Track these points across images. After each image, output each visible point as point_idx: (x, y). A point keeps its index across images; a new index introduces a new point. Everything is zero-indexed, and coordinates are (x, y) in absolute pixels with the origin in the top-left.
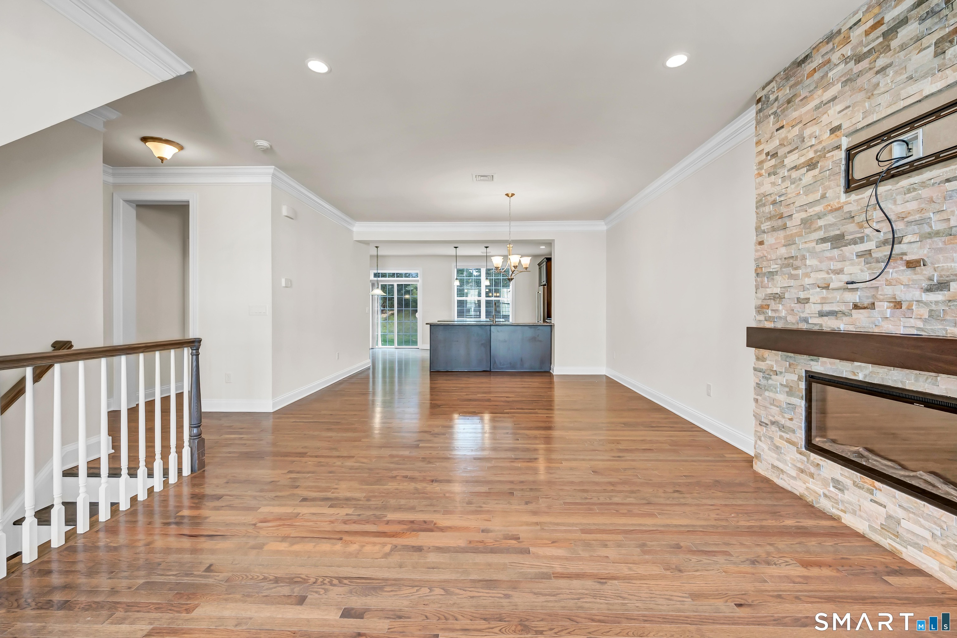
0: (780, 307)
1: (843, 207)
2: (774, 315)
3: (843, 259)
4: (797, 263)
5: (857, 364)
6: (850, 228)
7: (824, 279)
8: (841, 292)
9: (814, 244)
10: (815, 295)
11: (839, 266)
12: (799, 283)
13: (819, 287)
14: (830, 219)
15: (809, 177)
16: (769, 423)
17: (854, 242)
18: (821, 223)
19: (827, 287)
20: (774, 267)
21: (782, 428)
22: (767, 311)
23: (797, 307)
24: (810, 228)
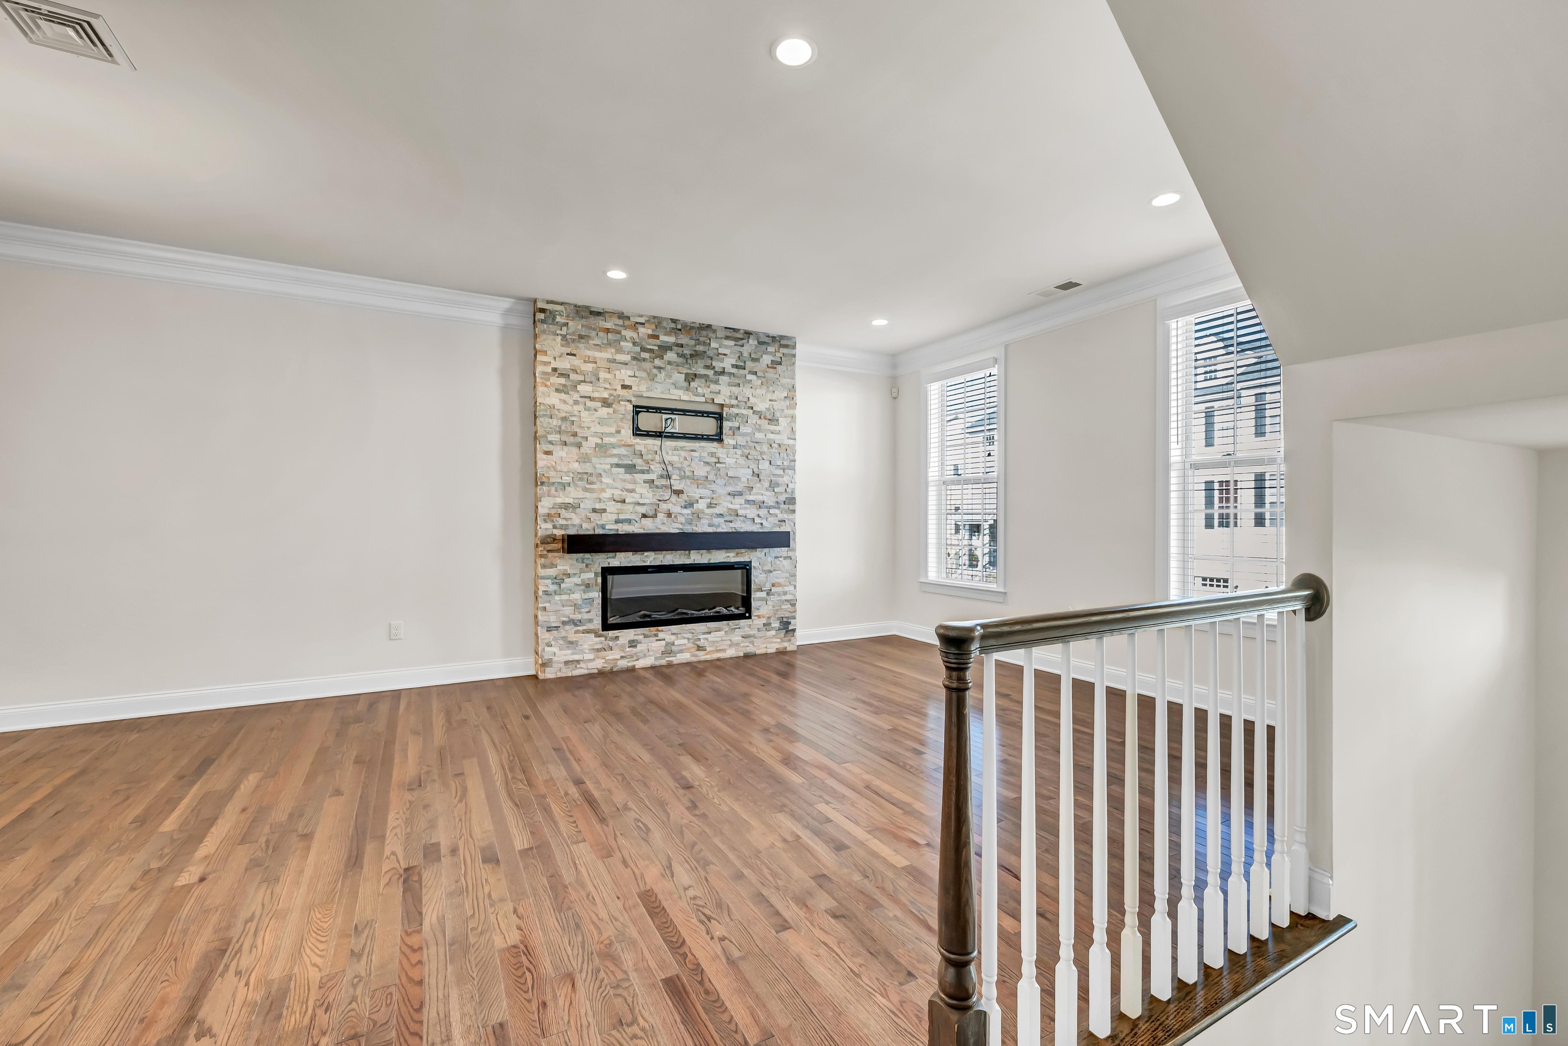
0: (573, 515)
1: (634, 445)
2: (564, 522)
3: (635, 483)
4: (594, 479)
5: (646, 554)
6: (638, 462)
7: (621, 495)
8: (633, 505)
9: (609, 467)
10: (612, 507)
11: (630, 486)
12: (595, 495)
13: (614, 501)
14: (623, 451)
15: (604, 412)
16: (560, 625)
17: (643, 472)
18: (615, 451)
19: (624, 501)
20: (566, 479)
21: (575, 623)
22: (558, 519)
23: (594, 516)
24: (605, 452)
